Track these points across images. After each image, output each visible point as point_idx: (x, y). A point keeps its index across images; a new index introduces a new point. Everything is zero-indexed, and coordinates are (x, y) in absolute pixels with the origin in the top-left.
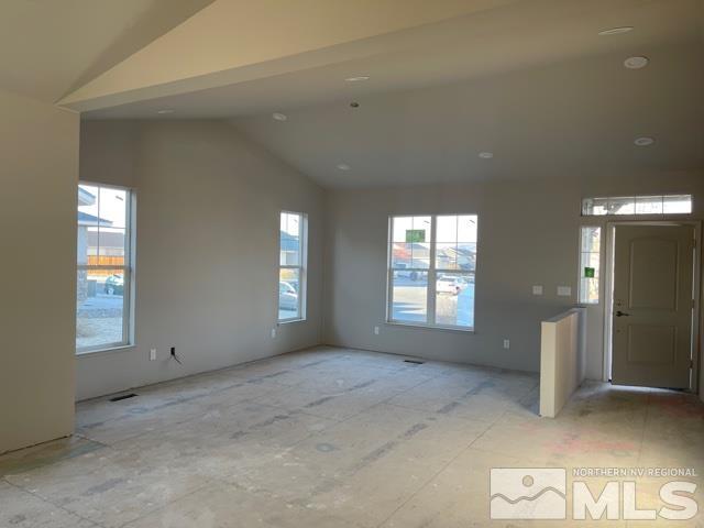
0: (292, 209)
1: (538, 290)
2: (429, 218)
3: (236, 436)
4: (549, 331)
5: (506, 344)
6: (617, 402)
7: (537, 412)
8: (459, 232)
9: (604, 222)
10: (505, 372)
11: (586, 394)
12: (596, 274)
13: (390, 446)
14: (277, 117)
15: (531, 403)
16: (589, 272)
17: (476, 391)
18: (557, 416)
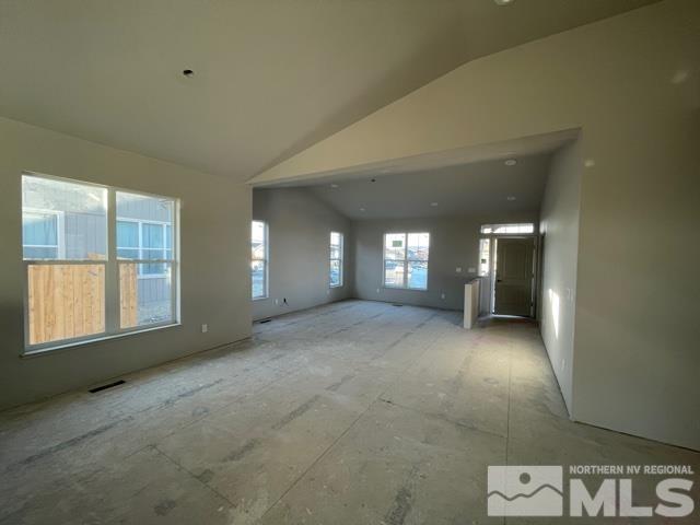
0: (336, 231)
1: (459, 270)
2: (404, 235)
3: (326, 337)
4: (468, 289)
5: (443, 296)
6: (497, 321)
7: (462, 326)
8: (420, 241)
9: (492, 236)
10: (443, 310)
11: (482, 319)
12: (488, 261)
13: (399, 341)
14: (334, 186)
15: (460, 322)
16: (484, 261)
17: (431, 318)
18: (472, 328)
